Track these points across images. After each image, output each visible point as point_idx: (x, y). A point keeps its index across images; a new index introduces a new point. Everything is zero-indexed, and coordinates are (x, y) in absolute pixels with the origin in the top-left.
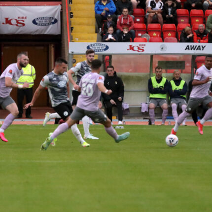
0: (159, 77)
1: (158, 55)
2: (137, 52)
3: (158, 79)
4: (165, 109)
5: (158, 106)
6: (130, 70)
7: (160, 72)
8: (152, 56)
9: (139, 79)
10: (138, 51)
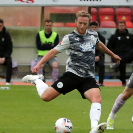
0: (48, 32)
1: (49, 7)
2: (26, 4)
3: (47, 33)
4: (55, 68)
5: (47, 65)
6: (19, 24)
7: (50, 26)
8: (43, 8)
9: (28, 34)
10: (27, 2)
